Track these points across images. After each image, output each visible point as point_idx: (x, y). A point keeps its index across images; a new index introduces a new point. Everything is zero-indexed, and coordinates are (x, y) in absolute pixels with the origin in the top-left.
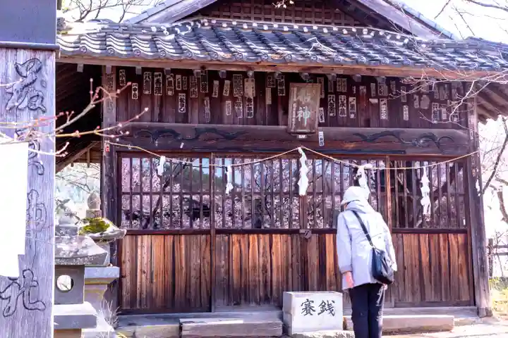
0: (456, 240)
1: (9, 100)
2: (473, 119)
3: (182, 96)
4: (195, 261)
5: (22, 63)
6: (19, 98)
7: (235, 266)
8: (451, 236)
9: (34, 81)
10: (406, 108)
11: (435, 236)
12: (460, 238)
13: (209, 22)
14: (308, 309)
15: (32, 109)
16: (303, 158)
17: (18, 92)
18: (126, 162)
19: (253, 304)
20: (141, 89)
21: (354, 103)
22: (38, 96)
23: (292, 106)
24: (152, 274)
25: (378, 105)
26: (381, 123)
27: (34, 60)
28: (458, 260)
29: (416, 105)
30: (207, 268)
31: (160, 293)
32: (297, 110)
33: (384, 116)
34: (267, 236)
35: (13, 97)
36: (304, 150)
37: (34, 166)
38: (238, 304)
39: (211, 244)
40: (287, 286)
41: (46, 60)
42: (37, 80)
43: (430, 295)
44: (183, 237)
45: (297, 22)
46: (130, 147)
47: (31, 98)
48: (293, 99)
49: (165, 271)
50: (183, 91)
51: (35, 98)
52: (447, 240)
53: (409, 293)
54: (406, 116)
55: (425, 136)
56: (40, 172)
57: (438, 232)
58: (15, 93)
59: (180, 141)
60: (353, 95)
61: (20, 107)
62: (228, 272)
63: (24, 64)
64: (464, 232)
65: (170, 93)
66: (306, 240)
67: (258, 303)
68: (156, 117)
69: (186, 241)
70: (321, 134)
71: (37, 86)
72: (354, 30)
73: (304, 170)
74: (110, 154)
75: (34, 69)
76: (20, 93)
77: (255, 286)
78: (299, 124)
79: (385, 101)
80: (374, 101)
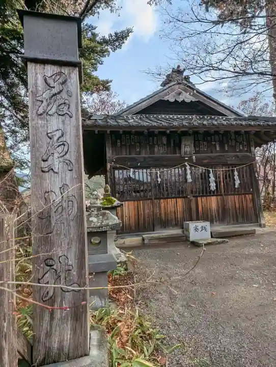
0: (249, 197)
1: (39, 107)
2: (253, 149)
3: (138, 144)
4: (147, 211)
5: (49, 76)
6: (48, 105)
7: (163, 212)
8: (247, 196)
9: (61, 91)
10: (226, 145)
11: (241, 196)
12: (250, 196)
13: (146, 116)
14: (196, 229)
15: (60, 115)
16: (188, 167)
17: (47, 100)
18: (116, 172)
19: (171, 228)
20: (121, 142)
21: (206, 144)
22: (65, 103)
23: (183, 146)
24: (130, 217)
25: (215, 145)
26: (217, 152)
27: (60, 73)
28: (250, 205)
29: (230, 144)
30: (152, 213)
31: (133, 224)
32: (185, 148)
33: (218, 149)
34: (175, 199)
35: (43, 105)
36: (188, 164)
37: (65, 164)
38: (165, 228)
39: (153, 203)
40: (184, 219)
41: (70, 74)
42: (63, 91)
43: (240, 220)
44: (141, 202)
45: (179, 115)
46: (118, 166)
47: (59, 106)
48: (183, 143)
49: (135, 215)
50: (138, 142)
51: (63, 106)
52: (245, 197)
53: (231, 219)
54: (226, 149)
55: (235, 156)
56: (69, 169)
57: (242, 194)
58: (45, 101)
59: (138, 163)
60: (205, 141)
61: (49, 113)
62: (160, 214)
63: (52, 76)
64: (252, 194)
65: (133, 143)
66: (190, 200)
67: (173, 227)
68: (128, 153)
69: (143, 203)
70: (194, 157)
71: (64, 95)
72: (201, 117)
73: (189, 172)
74: (110, 169)
75: (60, 81)
76: (49, 101)
77: (171, 220)
78: (185, 153)
79: (218, 143)
80: (214, 143)
